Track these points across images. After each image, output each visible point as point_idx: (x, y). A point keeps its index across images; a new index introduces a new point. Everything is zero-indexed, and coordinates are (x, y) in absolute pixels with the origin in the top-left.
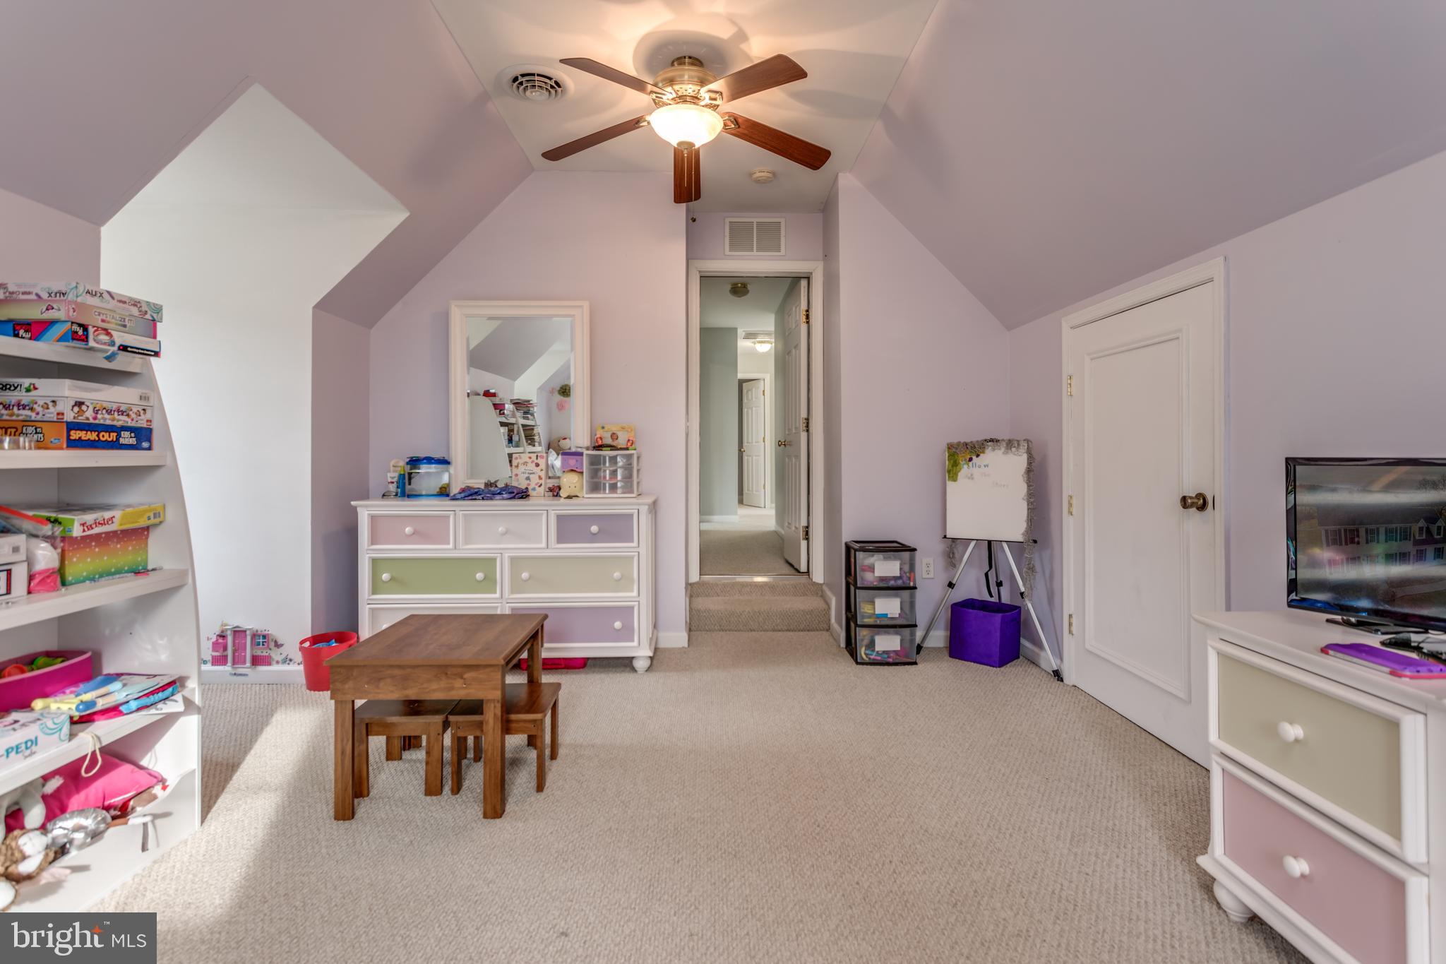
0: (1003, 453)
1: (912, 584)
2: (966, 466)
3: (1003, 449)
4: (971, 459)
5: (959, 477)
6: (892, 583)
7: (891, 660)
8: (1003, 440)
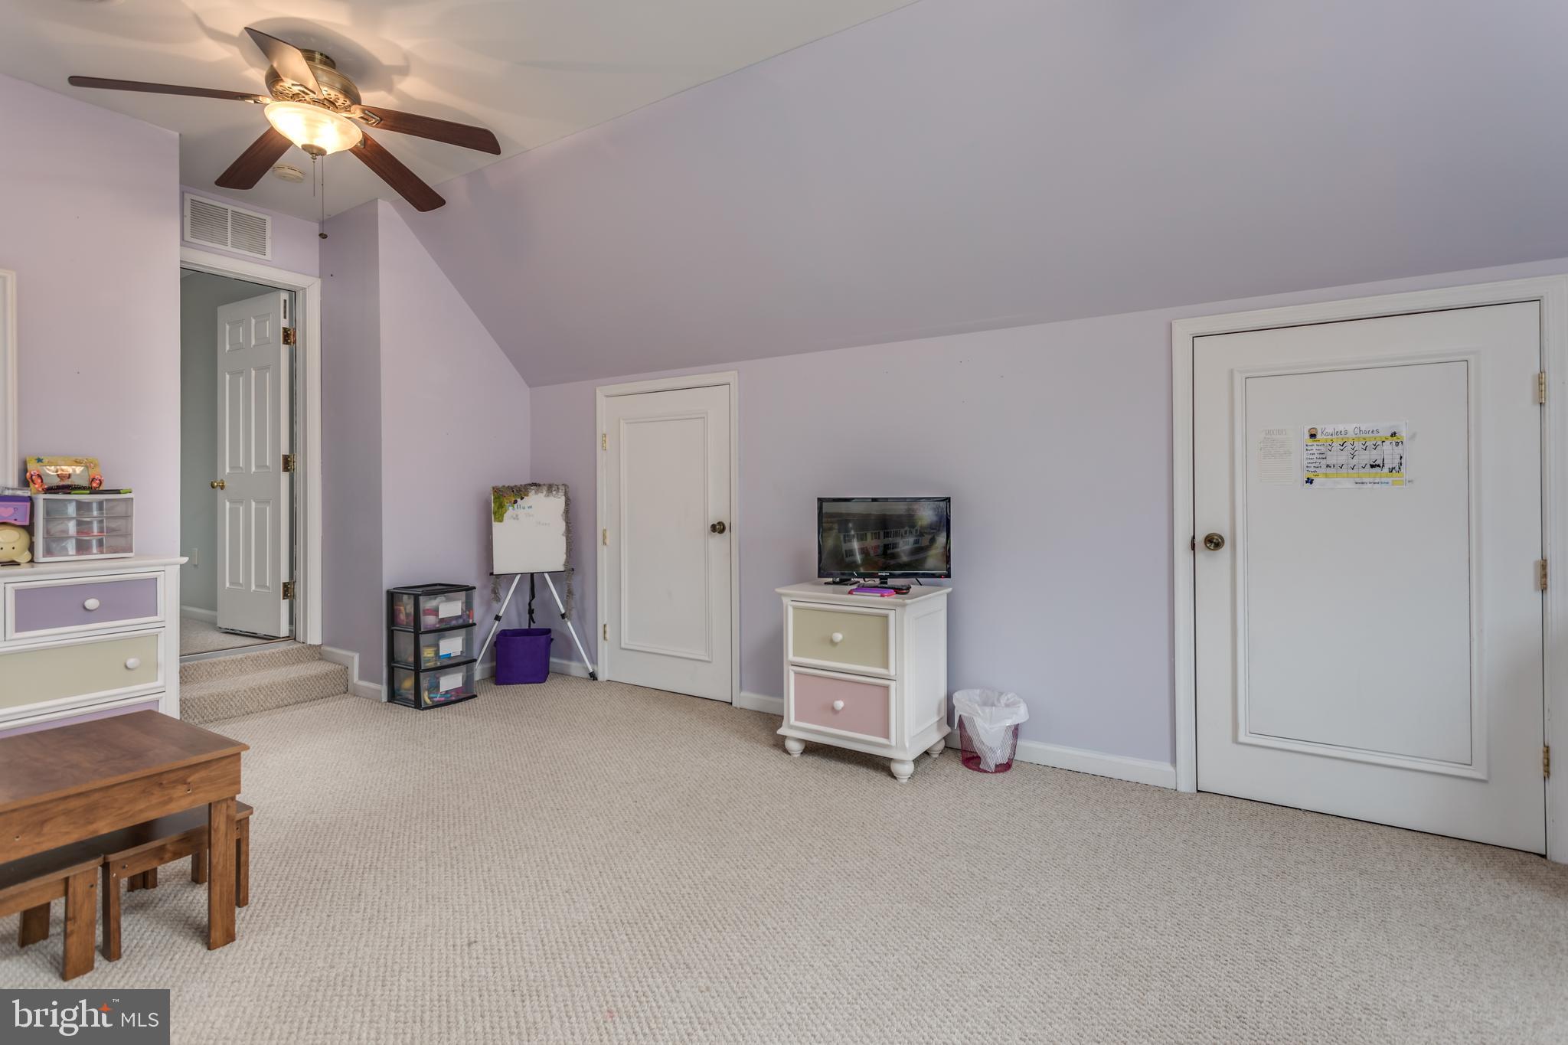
0: (545, 496)
1: (471, 621)
2: (511, 508)
3: (545, 493)
4: (515, 502)
5: (504, 518)
6: (454, 623)
7: (453, 698)
8: (544, 485)
